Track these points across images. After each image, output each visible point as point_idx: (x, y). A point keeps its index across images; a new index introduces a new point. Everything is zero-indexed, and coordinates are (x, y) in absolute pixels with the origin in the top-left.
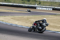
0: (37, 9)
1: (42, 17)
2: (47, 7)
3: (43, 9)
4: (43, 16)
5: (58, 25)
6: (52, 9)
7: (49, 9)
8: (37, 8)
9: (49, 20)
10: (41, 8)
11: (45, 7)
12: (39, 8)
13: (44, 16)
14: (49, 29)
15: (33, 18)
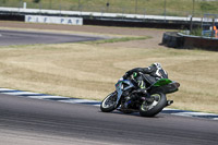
0: (26, 20)
1: (45, 49)
2: (63, 12)
3: (50, 20)
4: (50, 45)
5: (103, 79)
6: (81, 20)
7: (70, 21)
8: (27, 16)
9: (73, 60)
10: (41, 19)
11: (58, 12)
12: (33, 19)
13: (54, 46)
14: (70, 95)
15: (12, 56)
